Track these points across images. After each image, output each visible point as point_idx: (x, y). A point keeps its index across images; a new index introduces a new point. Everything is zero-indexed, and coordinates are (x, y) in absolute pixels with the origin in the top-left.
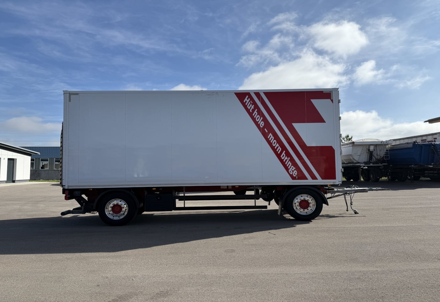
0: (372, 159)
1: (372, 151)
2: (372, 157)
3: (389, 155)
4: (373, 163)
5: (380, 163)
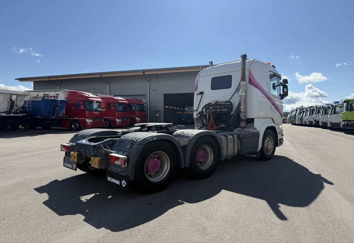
0: (13, 109)
1: (14, 100)
2: (13, 106)
3: (31, 106)
4: (14, 113)
5: (20, 113)
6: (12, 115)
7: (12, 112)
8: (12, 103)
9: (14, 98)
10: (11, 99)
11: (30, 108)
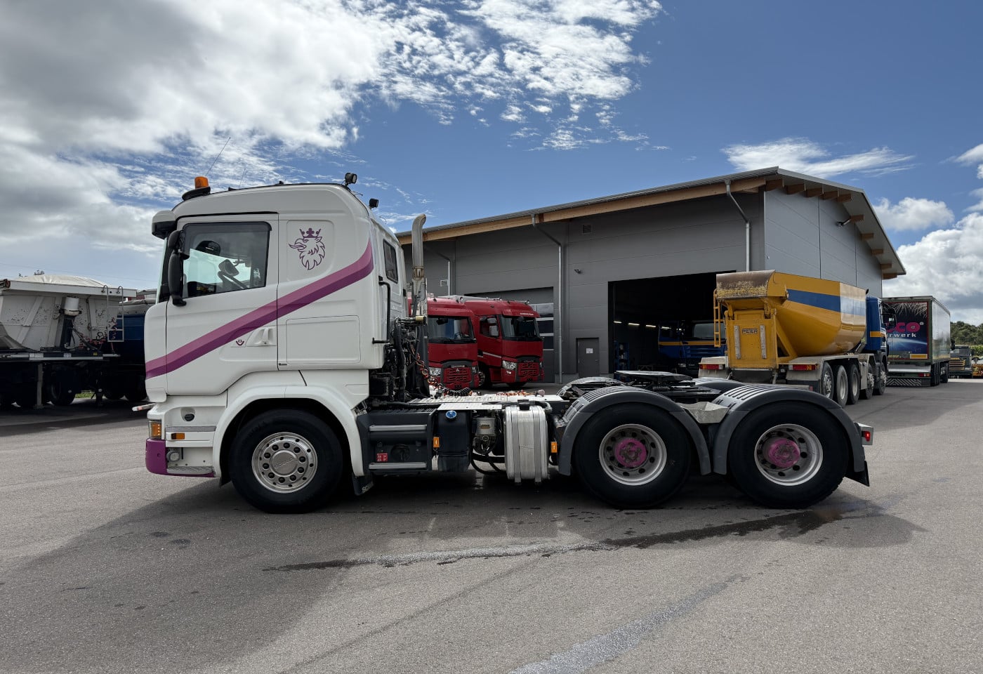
0: (69, 341)
1: (71, 314)
2: (70, 335)
3: (123, 330)
4: (74, 354)
5: (95, 351)
6: (67, 357)
7: (68, 351)
8: (67, 324)
9: (72, 306)
10: (62, 311)
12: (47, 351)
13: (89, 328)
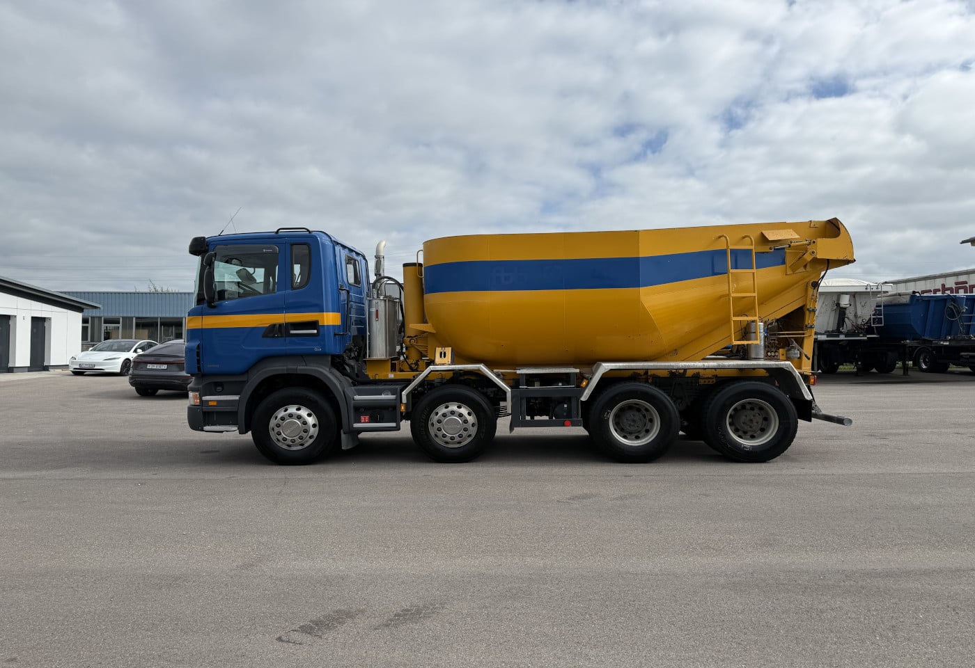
0: (843, 326)
1: (844, 306)
2: (844, 321)
3: (882, 317)
4: (847, 335)
5: (861, 333)
6: (842, 337)
7: (842, 333)
8: (841, 313)
9: (845, 301)
10: (838, 305)
11: (879, 321)
12: (828, 333)
13: (856, 316)
